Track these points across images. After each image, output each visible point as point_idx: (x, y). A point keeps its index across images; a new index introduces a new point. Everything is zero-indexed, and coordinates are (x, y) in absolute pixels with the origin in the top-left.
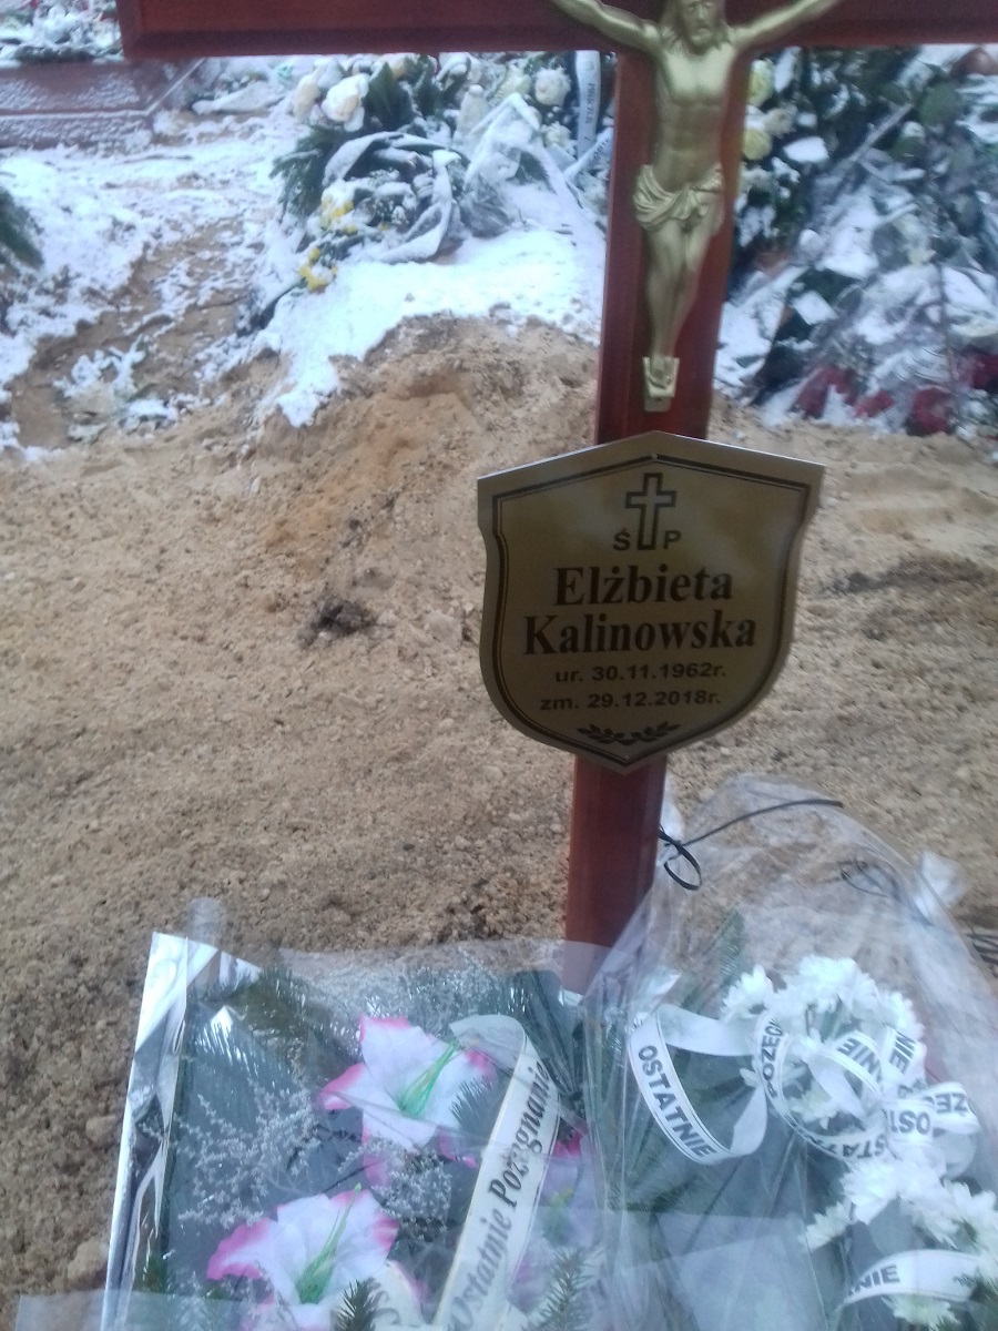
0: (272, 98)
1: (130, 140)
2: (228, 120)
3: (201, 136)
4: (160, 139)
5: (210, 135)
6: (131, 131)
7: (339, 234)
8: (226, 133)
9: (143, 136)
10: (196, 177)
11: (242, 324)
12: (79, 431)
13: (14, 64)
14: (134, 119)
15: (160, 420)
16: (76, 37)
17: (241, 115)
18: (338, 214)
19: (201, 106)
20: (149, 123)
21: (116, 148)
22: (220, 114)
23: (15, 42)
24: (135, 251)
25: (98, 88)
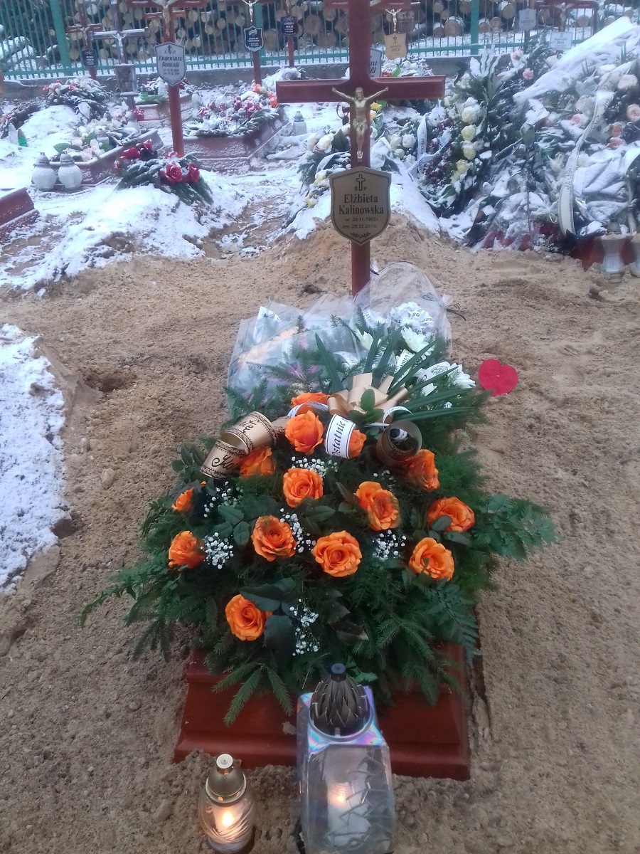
0: (300, 153)
1: (240, 169)
2: (281, 161)
3: (270, 168)
4: (252, 169)
5: (273, 167)
6: (241, 165)
7: (320, 187)
8: (280, 166)
9: (246, 167)
10: (267, 182)
11: (283, 225)
12: (225, 256)
13: (196, 137)
14: (243, 160)
15: (253, 253)
16: (221, 127)
17: (286, 160)
18: (320, 180)
19: (270, 157)
20: (249, 162)
21: (234, 172)
22: (277, 160)
23: (196, 129)
24: (245, 204)
25: (229, 147)
